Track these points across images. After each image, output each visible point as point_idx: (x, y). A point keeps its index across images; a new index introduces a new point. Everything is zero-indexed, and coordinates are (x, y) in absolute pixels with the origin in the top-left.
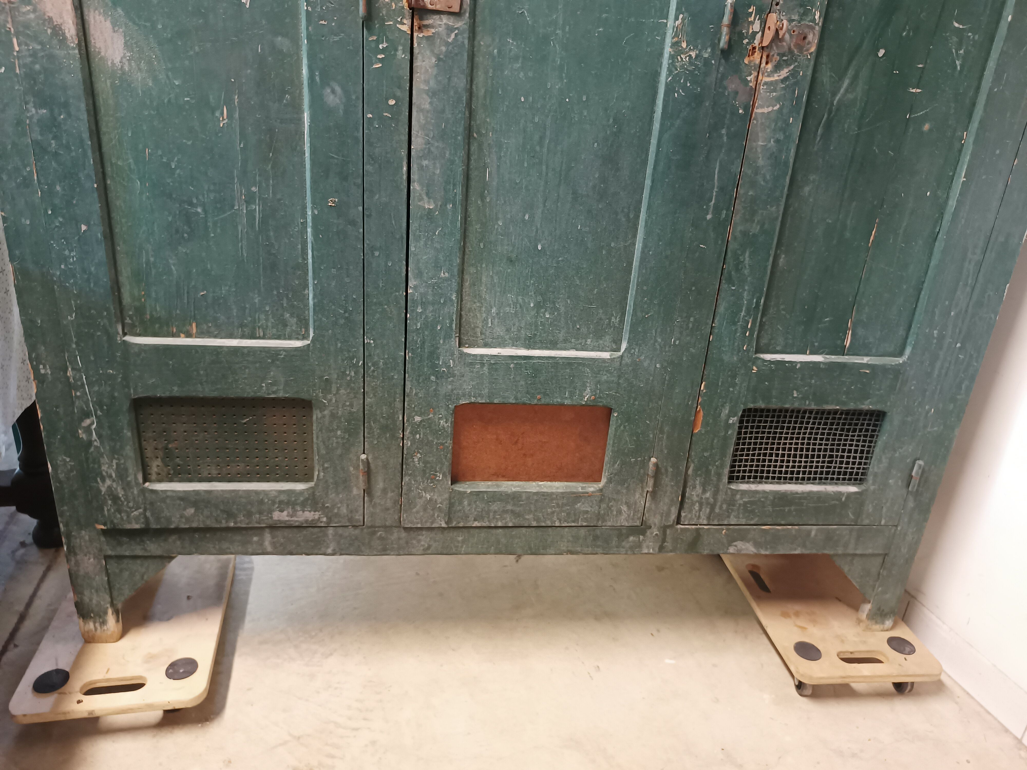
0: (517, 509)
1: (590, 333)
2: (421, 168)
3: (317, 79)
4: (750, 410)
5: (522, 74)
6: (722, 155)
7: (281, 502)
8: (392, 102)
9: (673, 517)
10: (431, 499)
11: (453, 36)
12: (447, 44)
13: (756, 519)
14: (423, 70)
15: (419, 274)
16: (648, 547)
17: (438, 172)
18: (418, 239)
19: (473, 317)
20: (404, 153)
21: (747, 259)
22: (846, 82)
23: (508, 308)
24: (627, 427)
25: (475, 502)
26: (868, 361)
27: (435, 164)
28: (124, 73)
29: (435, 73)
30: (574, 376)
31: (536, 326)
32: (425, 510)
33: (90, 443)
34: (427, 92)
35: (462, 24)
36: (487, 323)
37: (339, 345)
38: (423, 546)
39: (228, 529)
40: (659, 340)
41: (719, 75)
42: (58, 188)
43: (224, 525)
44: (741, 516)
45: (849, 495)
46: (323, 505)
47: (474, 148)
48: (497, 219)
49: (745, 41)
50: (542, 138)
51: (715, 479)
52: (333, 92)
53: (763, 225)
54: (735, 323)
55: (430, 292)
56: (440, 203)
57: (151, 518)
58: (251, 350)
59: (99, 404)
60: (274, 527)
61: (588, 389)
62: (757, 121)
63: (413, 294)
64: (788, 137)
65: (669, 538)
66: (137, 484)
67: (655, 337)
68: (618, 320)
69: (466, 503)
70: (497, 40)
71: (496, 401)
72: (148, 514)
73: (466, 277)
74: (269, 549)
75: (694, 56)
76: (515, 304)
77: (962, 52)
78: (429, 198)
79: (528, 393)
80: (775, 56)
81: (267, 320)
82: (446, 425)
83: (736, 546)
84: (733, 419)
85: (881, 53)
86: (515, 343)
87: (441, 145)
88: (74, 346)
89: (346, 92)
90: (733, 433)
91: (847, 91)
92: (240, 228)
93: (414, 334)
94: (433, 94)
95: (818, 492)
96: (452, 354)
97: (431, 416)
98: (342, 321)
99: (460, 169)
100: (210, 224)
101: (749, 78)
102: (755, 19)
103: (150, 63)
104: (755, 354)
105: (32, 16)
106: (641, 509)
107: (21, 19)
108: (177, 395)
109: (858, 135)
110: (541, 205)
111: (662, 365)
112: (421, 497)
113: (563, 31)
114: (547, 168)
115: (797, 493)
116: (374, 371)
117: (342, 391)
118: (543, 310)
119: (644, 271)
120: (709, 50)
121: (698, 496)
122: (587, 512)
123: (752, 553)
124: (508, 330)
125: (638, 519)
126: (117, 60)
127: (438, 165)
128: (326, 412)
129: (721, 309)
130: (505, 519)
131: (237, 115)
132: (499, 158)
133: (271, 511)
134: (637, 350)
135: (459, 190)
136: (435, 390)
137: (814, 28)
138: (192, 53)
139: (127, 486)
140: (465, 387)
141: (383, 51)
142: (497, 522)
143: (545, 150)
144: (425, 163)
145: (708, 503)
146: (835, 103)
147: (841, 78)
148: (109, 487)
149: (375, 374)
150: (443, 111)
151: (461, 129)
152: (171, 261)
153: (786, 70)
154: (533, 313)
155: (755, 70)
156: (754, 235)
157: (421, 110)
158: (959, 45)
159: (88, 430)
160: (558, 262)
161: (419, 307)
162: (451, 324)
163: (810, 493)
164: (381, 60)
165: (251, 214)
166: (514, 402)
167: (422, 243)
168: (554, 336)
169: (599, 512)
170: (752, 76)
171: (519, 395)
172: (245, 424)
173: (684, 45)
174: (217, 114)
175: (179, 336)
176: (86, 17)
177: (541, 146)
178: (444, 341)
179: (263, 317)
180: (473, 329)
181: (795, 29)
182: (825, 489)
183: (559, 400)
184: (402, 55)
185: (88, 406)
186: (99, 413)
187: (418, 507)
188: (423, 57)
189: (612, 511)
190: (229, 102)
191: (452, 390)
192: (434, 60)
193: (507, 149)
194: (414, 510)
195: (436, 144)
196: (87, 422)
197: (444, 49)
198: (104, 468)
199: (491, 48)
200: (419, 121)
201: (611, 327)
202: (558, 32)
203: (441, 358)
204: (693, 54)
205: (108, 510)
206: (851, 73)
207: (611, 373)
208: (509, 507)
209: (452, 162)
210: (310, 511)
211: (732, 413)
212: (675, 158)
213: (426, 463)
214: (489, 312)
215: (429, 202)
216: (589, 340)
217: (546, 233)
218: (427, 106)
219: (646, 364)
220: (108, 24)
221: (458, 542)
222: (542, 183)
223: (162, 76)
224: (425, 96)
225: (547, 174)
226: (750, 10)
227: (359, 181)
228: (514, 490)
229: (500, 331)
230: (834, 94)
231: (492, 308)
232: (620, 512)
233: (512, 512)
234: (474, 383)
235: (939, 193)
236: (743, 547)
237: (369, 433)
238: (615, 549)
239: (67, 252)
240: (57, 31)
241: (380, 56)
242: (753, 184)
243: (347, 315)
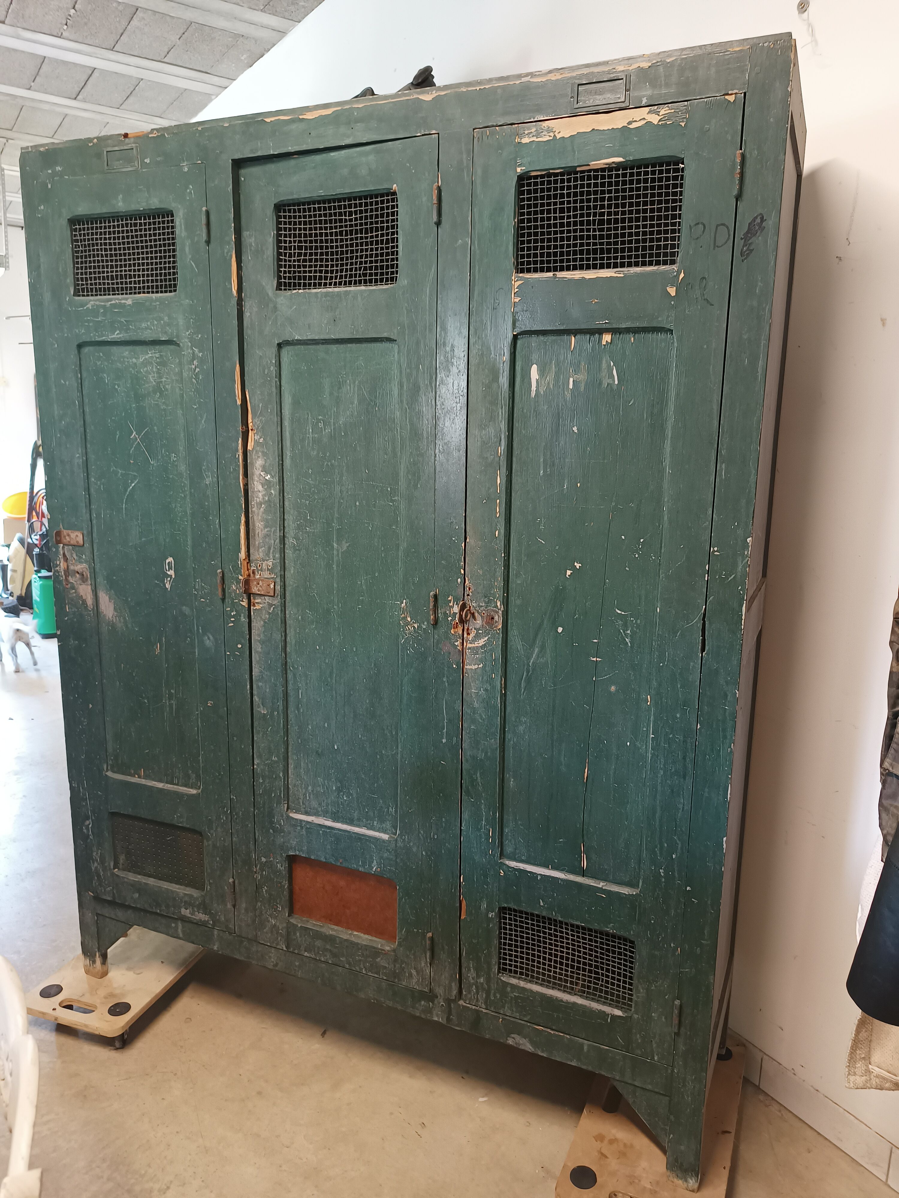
0: (335, 950)
1: (375, 817)
2: (258, 687)
3: (200, 631)
4: (505, 908)
5: (316, 632)
6: (446, 696)
7: (185, 902)
8: (240, 646)
9: (455, 992)
10: (275, 925)
11: (272, 609)
12: (269, 614)
13: (529, 1017)
14: (257, 629)
15: (260, 757)
16: (437, 1015)
17: (268, 690)
18: (258, 733)
19: (297, 791)
20: (247, 676)
21: (479, 778)
22: (536, 650)
23: (318, 788)
24: (407, 901)
25: (305, 936)
26: (603, 886)
27: (266, 685)
28: (113, 623)
29: (263, 630)
30: (364, 849)
31: (338, 805)
32: (272, 932)
33: (88, 836)
34: (259, 641)
35: (276, 601)
36: (306, 797)
37: (216, 797)
38: (273, 962)
39: (156, 913)
40: (422, 832)
41: (435, 641)
42: (81, 683)
43: (154, 911)
44: (514, 1009)
45: (614, 1017)
46: (210, 911)
47: (290, 676)
48: (308, 725)
49: (450, 619)
50: (331, 673)
51: (485, 966)
52: (209, 638)
53: (486, 753)
54: (479, 830)
55: (267, 769)
56: (270, 711)
57: (116, 895)
58: (169, 792)
59: (93, 812)
60: (184, 920)
61: (375, 861)
62: (469, 675)
63: (257, 769)
64: (494, 687)
65: (454, 1012)
66: (110, 869)
67: (418, 828)
68: (394, 810)
69: (298, 934)
70: (300, 611)
71: (312, 857)
72: (115, 892)
73: (290, 761)
74: (181, 935)
75: (416, 627)
76: (323, 786)
77: (629, 632)
78: (264, 707)
79: (333, 855)
80: (473, 630)
81: (179, 773)
82: (281, 868)
83: (513, 1038)
84: (492, 914)
85: (560, 630)
86: (325, 814)
87: (268, 673)
88: (83, 774)
89: (216, 640)
90: (494, 926)
91: (538, 657)
92: (165, 714)
93: (259, 797)
94: (262, 642)
95: (584, 1006)
96: (282, 816)
97: (272, 859)
98: (217, 781)
99: (280, 689)
100: (151, 710)
101: (456, 644)
102: (453, 605)
103: (125, 618)
104: (500, 859)
105: (74, 595)
106: (427, 977)
107: (70, 596)
108: (131, 814)
109: (555, 690)
110: (335, 718)
111: (427, 853)
112: (269, 921)
113: (338, 606)
114: (336, 693)
115: (562, 1001)
116: (236, 819)
117: (219, 829)
118: (342, 793)
119: (404, 776)
120: (426, 623)
121: (473, 978)
122: (385, 968)
123: (530, 1051)
124: (320, 804)
125: (427, 985)
126: (110, 617)
127: (268, 686)
128: (210, 842)
129: (465, 816)
130: (326, 956)
131: (164, 648)
132: (307, 684)
133: (180, 908)
134: (406, 837)
135: (280, 703)
136: (273, 840)
137: (498, 612)
138: (143, 614)
139: (105, 869)
140: (291, 842)
141: (233, 616)
142: (320, 957)
143: (334, 681)
144: (260, 684)
145: (484, 989)
146: (530, 664)
147: (532, 646)
148: (96, 868)
149: (237, 821)
150: (269, 653)
151: (279, 665)
152: (132, 730)
153: (483, 640)
154: (336, 794)
155: (459, 638)
156: (481, 760)
157: (257, 652)
158: (625, 626)
159: (88, 826)
160: (348, 759)
161: (261, 779)
162: (280, 794)
163: (575, 1004)
164: (232, 622)
165: (171, 705)
166: (324, 861)
167: (261, 735)
168: (351, 815)
169: (395, 971)
170: (459, 642)
171: (328, 856)
172: (168, 840)
173: (409, 619)
174: (155, 647)
175: (135, 776)
176: (98, 594)
177: (331, 679)
178: (277, 805)
179: (177, 771)
180: (298, 800)
181: (484, 612)
182: (590, 1004)
183: (355, 866)
184: (244, 619)
185: (88, 813)
186: (93, 818)
187: (267, 928)
188: (256, 621)
189: (405, 972)
190: (160, 641)
191: (284, 843)
192: (262, 622)
193: (311, 678)
194: (265, 930)
195: (266, 673)
196: (87, 822)
197: (267, 616)
198: (94, 854)
199: (297, 616)
200: (256, 659)
201: (390, 815)
202: (335, 607)
203: (276, 817)
204: (416, 626)
205: (95, 883)
206: (538, 642)
207: (389, 852)
208: (328, 947)
209: (276, 685)
210: (203, 914)
211: (489, 909)
212: (413, 695)
213: (270, 895)
214: (307, 788)
215: (263, 709)
216: (375, 823)
217: (339, 738)
218: (260, 650)
219: (415, 849)
220: (107, 598)
221: (296, 966)
222: (334, 703)
223: (130, 626)
224: (258, 643)
225: (336, 697)
226: (450, 599)
227: (224, 692)
228: (331, 932)
229: (314, 804)
230: (529, 659)
231: (308, 786)
232: (411, 975)
233: (331, 951)
234: (297, 840)
235: (638, 744)
236: (521, 1042)
237: (235, 864)
238: (411, 1009)
239: (83, 719)
240: (84, 602)
241: (232, 619)
242: (474, 721)
243: (220, 777)
